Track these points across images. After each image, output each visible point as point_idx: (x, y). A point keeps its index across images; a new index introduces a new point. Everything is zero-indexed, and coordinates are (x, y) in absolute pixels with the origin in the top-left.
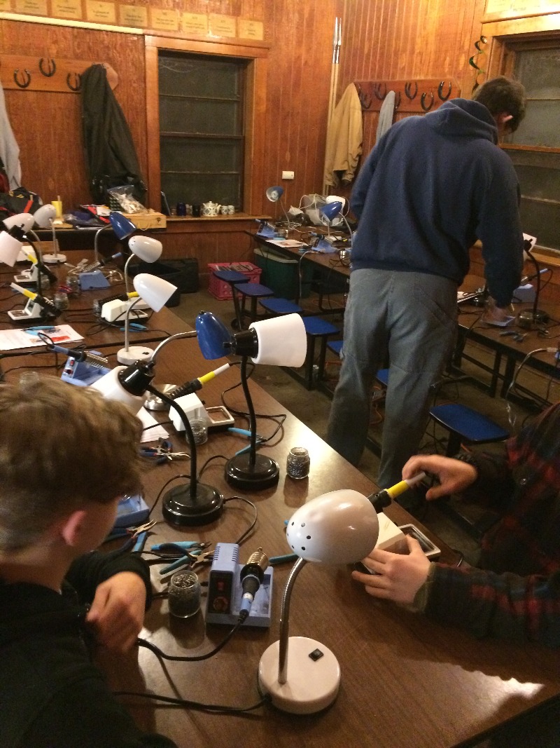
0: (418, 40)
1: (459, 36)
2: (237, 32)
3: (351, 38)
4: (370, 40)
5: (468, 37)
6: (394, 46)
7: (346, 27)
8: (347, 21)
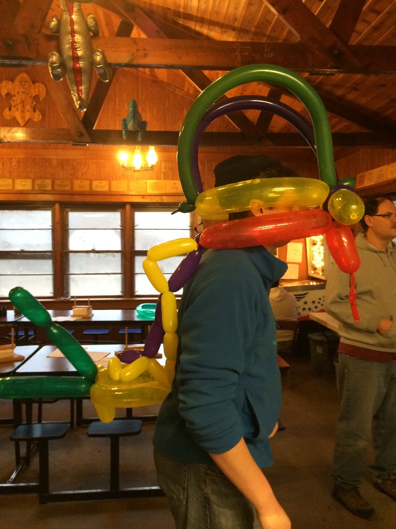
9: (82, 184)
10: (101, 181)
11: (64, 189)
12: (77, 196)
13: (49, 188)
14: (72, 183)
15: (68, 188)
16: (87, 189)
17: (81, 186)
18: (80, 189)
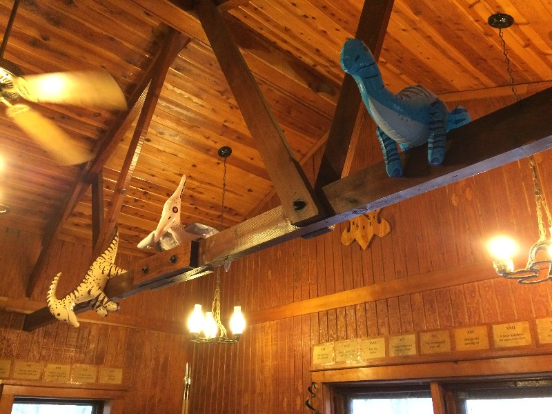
0: (258, 383)
1: (292, 381)
2: (97, 379)
3: (199, 379)
4: (216, 381)
5: (300, 382)
6: (237, 386)
7: (195, 370)
8: (196, 365)
9: (472, 336)
10: (512, 325)
11: (438, 350)
12: (467, 364)
13: (413, 351)
14: (452, 336)
15: (446, 348)
16: (483, 344)
17: (471, 341)
18: (470, 348)
